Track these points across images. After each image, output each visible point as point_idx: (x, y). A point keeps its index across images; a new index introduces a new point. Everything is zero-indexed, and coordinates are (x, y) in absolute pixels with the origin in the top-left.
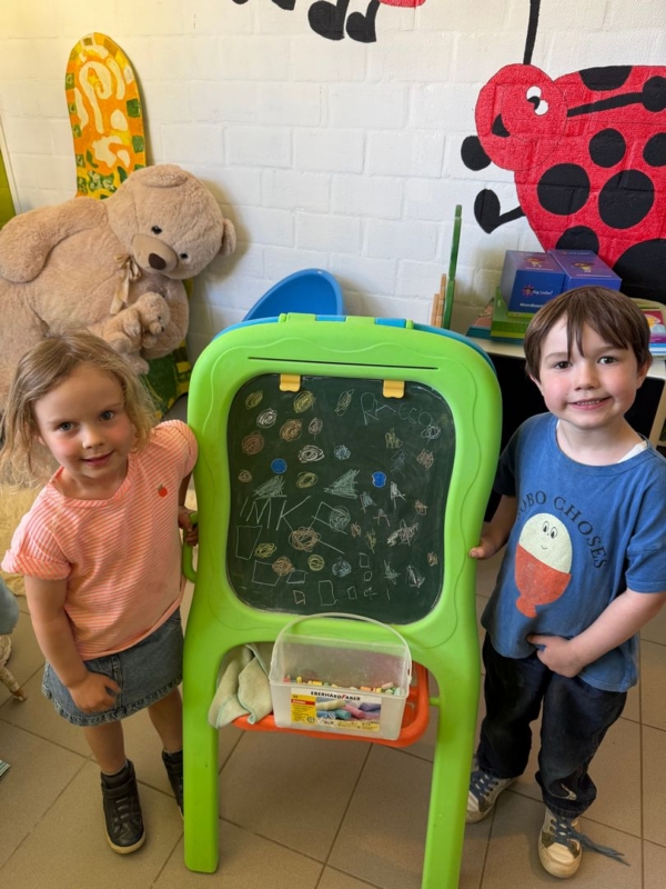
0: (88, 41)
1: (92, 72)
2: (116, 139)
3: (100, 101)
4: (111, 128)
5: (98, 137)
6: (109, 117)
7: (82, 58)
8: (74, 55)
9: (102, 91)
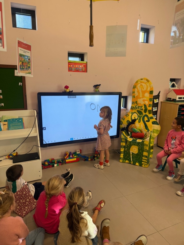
0: (142, 79)
1: (141, 85)
2: (145, 99)
3: (142, 91)
4: (144, 96)
5: (140, 98)
6: (144, 94)
7: (139, 82)
9: (143, 89)
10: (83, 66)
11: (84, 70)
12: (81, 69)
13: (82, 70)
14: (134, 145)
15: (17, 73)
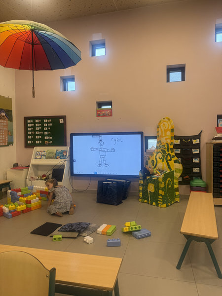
0: (164, 119)
1: (164, 124)
2: (167, 137)
3: (165, 130)
4: (166, 135)
5: (163, 137)
6: (166, 133)
7: (162, 122)
8: (160, 122)
9: (165, 128)
10: (109, 111)
11: (110, 115)
13: (108, 115)
15: (61, 121)
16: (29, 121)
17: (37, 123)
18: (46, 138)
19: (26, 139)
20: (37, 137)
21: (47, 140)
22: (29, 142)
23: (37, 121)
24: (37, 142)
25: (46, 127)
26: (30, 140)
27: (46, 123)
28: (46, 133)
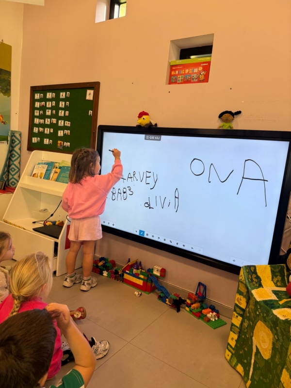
10: (201, 68)
11: (202, 78)
12: (195, 76)
13: (198, 78)
14: (265, 321)
15: (90, 95)
16: (37, 96)
17: (49, 100)
18: (61, 133)
19: (31, 134)
20: (47, 131)
21: (61, 138)
22: (35, 140)
23: (49, 95)
24: (46, 141)
25: (62, 109)
26: (36, 135)
27: (63, 100)
28: (61, 123)
